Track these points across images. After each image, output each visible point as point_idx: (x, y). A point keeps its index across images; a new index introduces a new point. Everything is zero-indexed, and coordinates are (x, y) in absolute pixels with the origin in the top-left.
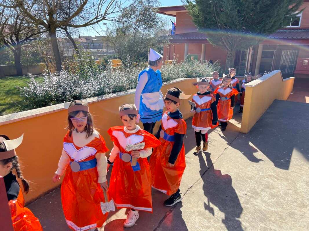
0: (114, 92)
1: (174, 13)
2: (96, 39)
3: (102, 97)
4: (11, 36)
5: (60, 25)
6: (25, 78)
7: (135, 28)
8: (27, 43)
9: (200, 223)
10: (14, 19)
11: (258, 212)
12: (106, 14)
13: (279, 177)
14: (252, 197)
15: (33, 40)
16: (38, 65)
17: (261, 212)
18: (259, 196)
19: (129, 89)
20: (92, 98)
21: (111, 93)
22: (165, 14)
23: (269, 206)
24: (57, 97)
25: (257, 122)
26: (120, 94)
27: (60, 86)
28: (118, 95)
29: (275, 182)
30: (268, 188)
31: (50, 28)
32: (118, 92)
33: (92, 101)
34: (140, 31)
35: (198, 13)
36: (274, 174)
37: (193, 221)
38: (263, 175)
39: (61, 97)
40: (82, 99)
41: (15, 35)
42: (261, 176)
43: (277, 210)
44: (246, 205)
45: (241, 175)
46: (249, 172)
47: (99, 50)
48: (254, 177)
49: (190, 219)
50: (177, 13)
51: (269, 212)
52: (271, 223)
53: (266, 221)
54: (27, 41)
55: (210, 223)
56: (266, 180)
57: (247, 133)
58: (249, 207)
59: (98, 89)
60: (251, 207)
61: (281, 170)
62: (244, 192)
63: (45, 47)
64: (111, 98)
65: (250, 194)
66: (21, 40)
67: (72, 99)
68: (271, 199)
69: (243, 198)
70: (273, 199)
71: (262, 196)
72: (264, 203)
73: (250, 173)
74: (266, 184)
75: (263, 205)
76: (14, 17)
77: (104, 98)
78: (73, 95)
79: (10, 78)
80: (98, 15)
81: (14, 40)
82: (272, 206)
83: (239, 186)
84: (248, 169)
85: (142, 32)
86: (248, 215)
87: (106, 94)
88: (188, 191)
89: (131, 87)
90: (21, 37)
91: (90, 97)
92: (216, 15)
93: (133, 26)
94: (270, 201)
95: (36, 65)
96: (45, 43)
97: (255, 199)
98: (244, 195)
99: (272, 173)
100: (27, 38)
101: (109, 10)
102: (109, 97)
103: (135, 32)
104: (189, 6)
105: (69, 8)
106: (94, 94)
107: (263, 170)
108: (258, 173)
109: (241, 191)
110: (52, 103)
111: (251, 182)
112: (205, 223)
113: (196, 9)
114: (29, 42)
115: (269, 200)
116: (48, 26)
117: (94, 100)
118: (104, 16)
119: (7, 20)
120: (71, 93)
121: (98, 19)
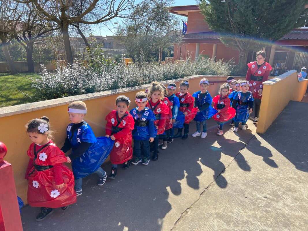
0: (128, 86)
1: (186, 12)
2: (106, 39)
3: (116, 91)
4: (23, 33)
5: (72, 21)
6: (36, 74)
7: (147, 26)
8: (39, 40)
9: (219, 226)
10: (27, 16)
11: (280, 216)
12: (119, 11)
13: (301, 179)
14: (274, 200)
15: (45, 38)
16: (50, 62)
17: (284, 216)
18: (281, 199)
19: (143, 84)
20: (105, 91)
21: (125, 87)
22: (176, 13)
23: (292, 210)
24: (69, 89)
25: (273, 122)
26: (134, 88)
27: (72, 79)
28: (132, 89)
29: (296, 184)
30: (290, 190)
31: (62, 24)
32: (131, 86)
33: (106, 94)
34: (152, 29)
35: (211, 12)
36: (295, 176)
37: (210, 223)
38: (283, 177)
39: (73, 89)
40: (95, 92)
41: (28, 31)
42: (282, 178)
43: (301, 215)
44: (267, 209)
45: (260, 176)
46: (268, 173)
47: (110, 49)
48: (274, 179)
49: (208, 222)
50: (188, 12)
51: (293, 217)
52: (296, 228)
53: (290, 226)
54: (39, 38)
55: (230, 226)
56: (287, 183)
57: (263, 134)
58: (271, 210)
59: (111, 83)
60: (273, 211)
61: (303, 172)
62: (264, 195)
63: (57, 44)
64: (125, 92)
65: (271, 197)
66: (34, 37)
67: (84, 92)
68: (294, 203)
69: (264, 200)
70: (296, 202)
71: (284, 199)
72: (286, 207)
73: (269, 175)
74: (287, 187)
75: (285, 209)
76: (27, 13)
77: (118, 92)
78: (86, 87)
79: (22, 74)
80: (111, 12)
81: (26, 36)
82: (295, 210)
83: (259, 188)
84: (267, 171)
85: (154, 30)
86: (270, 219)
87: (119, 88)
88: (204, 191)
89: (145, 82)
90: (34, 34)
91: (103, 91)
92: (229, 14)
93: (145, 23)
94: (293, 205)
95: (48, 62)
96: (57, 41)
97: (277, 202)
98: (265, 198)
99: (293, 175)
100: (39, 35)
101: (121, 6)
102: (123, 91)
103: (147, 30)
104: (202, 5)
105: (81, 5)
106: (107, 87)
107: (284, 172)
108: (278, 175)
109: (261, 194)
110: (64, 95)
111: (271, 184)
112: (224, 226)
113: (209, 8)
114: (41, 39)
115: (291, 203)
116: (60, 22)
117: (108, 93)
118: (116, 13)
119: (20, 16)
120: (83, 86)
121: (110, 16)
